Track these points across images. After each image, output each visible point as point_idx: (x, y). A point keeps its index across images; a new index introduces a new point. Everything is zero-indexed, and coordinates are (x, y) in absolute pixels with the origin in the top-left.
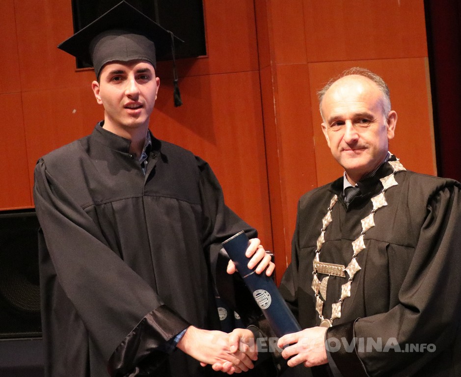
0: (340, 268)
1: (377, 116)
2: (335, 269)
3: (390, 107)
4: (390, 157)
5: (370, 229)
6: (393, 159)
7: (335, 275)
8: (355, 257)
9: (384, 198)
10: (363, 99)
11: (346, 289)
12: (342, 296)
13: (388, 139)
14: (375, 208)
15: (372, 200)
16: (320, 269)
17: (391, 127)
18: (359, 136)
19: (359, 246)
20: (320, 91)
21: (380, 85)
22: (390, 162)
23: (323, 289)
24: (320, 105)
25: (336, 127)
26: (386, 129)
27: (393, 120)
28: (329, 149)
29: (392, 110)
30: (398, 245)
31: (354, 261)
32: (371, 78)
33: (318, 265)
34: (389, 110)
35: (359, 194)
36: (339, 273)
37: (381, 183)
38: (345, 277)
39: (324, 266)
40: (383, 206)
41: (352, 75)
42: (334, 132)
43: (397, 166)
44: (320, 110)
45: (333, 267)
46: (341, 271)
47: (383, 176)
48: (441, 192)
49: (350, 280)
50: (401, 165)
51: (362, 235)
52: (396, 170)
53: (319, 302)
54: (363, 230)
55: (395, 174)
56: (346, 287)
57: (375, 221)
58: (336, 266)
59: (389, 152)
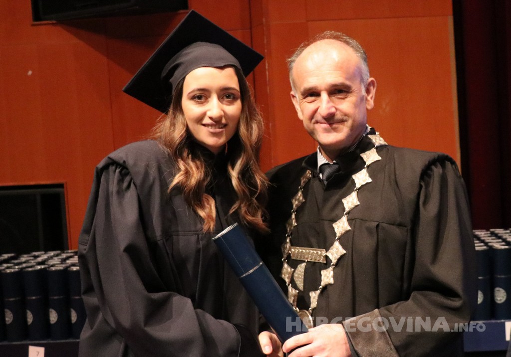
0: (319, 252)
1: (355, 86)
2: (313, 254)
3: (369, 75)
4: (369, 130)
5: (354, 208)
6: (373, 132)
7: (313, 261)
8: (337, 240)
9: (368, 175)
10: (340, 67)
11: (328, 275)
12: (323, 284)
13: (367, 109)
14: (358, 186)
15: (354, 177)
16: (294, 255)
17: (370, 96)
18: (337, 109)
19: (342, 227)
20: (290, 58)
21: (357, 51)
22: (370, 136)
23: (298, 278)
24: (290, 74)
25: (310, 99)
26: (365, 99)
27: (372, 88)
28: (302, 122)
29: (371, 77)
30: (389, 224)
31: (337, 244)
32: (347, 43)
33: (293, 250)
34: (368, 78)
35: (338, 170)
36: (318, 258)
37: (362, 159)
38: (325, 262)
39: (301, 250)
40: (367, 183)
41: (326, 41)
42: (308, 104)
43: (378, 140)
44: (290, 79)
45: (312, 251)
46: (321, 255)
47: (364, 151)
48: (433, 167)
49: (333, 265)
50: (381, 139)
51: (346, 216)
52: (377, 145)
53: (292, 291)
54: (346, 210)
55: (377, 148)
56: (328, 273)
57: (359, 200)
58: (316, 250)
59: (367, 125)
